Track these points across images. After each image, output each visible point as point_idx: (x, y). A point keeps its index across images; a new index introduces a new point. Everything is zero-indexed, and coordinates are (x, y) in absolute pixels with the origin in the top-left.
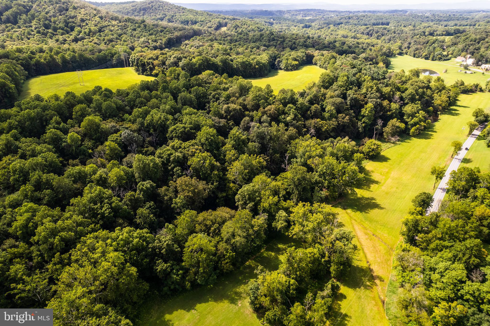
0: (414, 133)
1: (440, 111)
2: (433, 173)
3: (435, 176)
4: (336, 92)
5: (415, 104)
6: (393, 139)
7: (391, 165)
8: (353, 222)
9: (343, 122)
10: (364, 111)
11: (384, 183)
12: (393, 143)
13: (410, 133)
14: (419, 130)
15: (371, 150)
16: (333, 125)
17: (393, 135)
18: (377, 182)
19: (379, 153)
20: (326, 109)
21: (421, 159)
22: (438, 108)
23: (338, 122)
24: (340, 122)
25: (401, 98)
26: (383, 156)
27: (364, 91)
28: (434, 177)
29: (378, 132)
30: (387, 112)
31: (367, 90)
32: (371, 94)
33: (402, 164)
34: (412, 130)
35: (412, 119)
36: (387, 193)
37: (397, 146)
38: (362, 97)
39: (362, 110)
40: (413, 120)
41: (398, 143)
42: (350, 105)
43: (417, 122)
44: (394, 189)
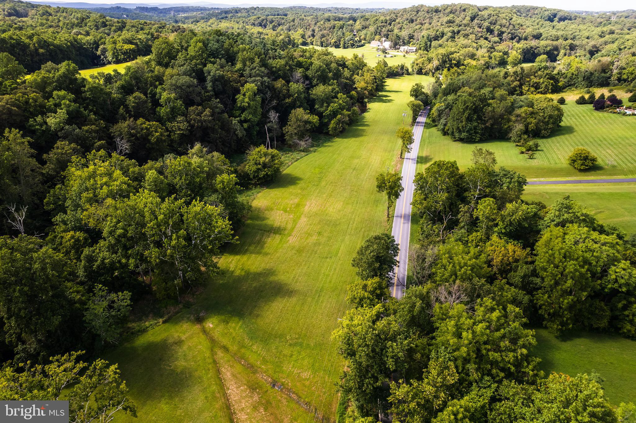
0: (335, 130)
1: (367, 97)
2: (380, 187)
3: (385, 192)
4: (183, 69)
5: (329, 84)
6: (302, 143)
7: (303, 189)
8: (220, 354)
9: (200, 121)
10: (240, 98)
11: (293, 229)
12: (303, 151)
13: (329, 131)
14: (343, 122)
15: (260, 166)
16: (179, 129)
17: (301, 136)
18: (277, 231)
19: (277, 171)
20: (162, 101)
21: (354, 169)
22: (364, 94)
23: (188, 122)
24: (192, 122)
25: (306, 77)
26: (288, 175)
27: (239, 66)
28: (384, 195)
29: (275, 134)
30: (285, 98)
31: (245, 65)
32: (251, 70)
33: (323, 183)
34: (332, 124)
35: (328, 107)
36: (300, 251)
37: (311, 155)
38: (235, 76)
39: (237, 97)
40: (330, 108)
41: (311, 149)
42: (214, 90)
43: (337, 111)
44: (314, 238)
